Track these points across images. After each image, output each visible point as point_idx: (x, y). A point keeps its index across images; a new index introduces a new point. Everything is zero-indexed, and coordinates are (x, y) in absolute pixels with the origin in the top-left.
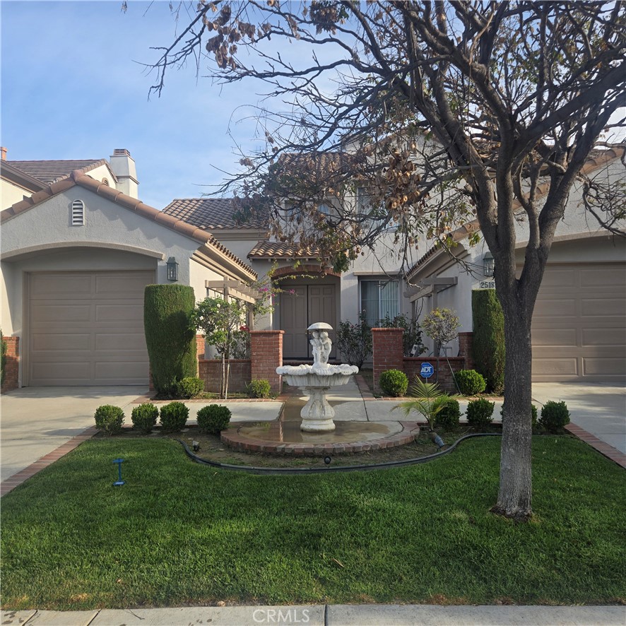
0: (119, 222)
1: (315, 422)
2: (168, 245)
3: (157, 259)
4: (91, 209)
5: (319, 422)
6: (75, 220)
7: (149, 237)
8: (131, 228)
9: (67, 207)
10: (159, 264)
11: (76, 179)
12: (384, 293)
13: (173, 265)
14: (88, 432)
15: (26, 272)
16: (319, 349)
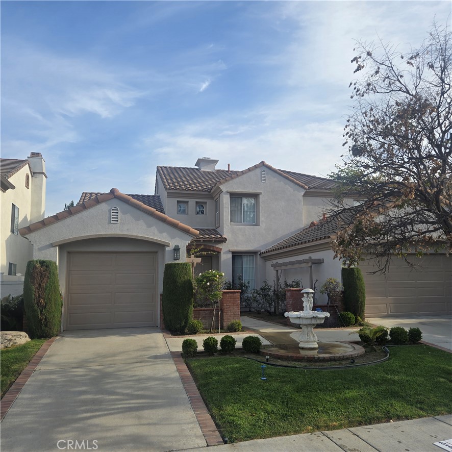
0: (141, 222)
1: (311, 343)
2: (173, 237)
3: (165, 245)
4: (124, 213)
6: (113, 219)
7: (161, 232)
8: (149, 226)
9: (107, 211)
10: (167, 249)
11: (115, 194)
12: (246, 262)
13: (177, 249)
14: (174, 355)
15: (69, 253)
16: (308, 303)
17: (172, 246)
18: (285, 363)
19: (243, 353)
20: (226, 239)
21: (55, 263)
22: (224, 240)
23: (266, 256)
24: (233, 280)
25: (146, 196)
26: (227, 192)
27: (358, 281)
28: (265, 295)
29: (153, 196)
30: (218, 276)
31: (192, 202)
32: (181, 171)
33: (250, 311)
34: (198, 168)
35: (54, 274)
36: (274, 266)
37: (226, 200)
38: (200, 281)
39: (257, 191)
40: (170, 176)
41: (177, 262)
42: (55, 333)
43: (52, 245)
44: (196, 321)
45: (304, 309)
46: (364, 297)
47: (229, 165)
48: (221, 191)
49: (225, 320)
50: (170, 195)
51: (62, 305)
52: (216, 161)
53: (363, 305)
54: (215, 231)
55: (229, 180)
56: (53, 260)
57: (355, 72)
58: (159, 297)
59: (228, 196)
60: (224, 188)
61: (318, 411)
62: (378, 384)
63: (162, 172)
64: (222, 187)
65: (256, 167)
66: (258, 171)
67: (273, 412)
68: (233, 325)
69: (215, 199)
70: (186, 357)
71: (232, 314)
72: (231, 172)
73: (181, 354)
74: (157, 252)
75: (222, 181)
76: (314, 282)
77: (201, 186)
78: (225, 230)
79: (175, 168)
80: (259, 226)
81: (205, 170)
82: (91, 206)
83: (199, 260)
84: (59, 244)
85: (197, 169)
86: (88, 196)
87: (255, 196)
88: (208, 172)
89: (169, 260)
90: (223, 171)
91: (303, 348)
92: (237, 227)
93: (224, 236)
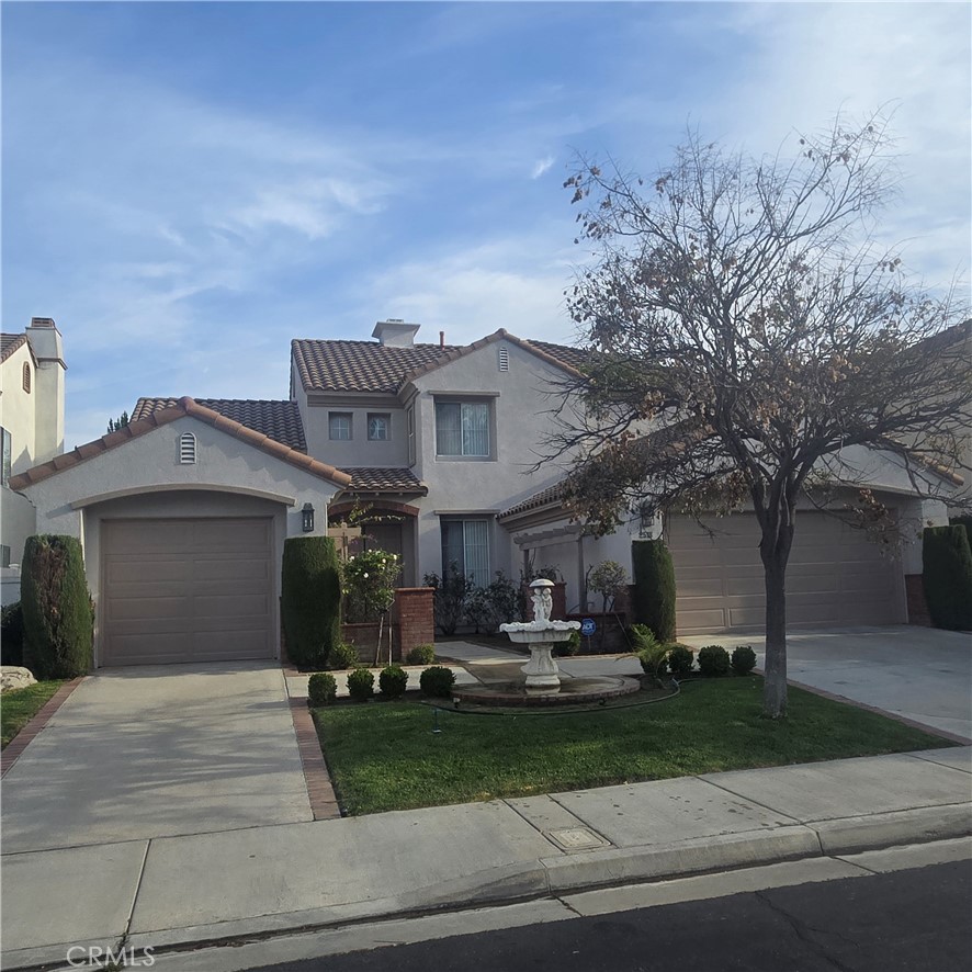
0: (239, 461)
2: (301, 489)
3: (286, 504)
4: (207, 444)
5: (549, 677)
6: (184, 457)
7: (277, 478)
8: (254, 468)
9: (174, 440)
10: (289, 510)
11: (188, 408)
12: (469, 537)
13: (308, 512)
14: (294, 703)
15: (103, 520)
16: (542, 606)
17: (299, 506)
18: (485, 710)
19: (421, 698)
20: (425, 488)
21: (78, 540)
22: (423, 492)
23: (511, 521)
24: (444, 573)
25: (267, 402)
26: (429, 393)
27: (659, 566)
28: (498, 599)
29: (284, 403)
30: (384, 561)
31: (360, 414)
32: (342, 349)
33: (477, 632)
34: (377, 341)
35: (75, 561)
36: (519, 541)
37: (426, 409)
38: (350, 570)
39: (491, 390)
40: (317, 361)
41: (308, 535)
42: (82, 669)
43: (72, 508)
44: (345, 647)
45: (536, 616)
46: (673, 595)
47: (442, 334)
48: (416, 392)
49: (406, 645)
50: (314, 401)
51: (93, 619)
52: (415, 328)
53: (670, 611)
54: (407, 473)
55: (432, 369)
56: (74, 536)
57: (573, 202)
58: (278, 603)
59: (431, 402)
60: (421, 384)
61: (509, 773)
62: (628, 733)
63: (304, 353)
64: (418, 383)
65: (487, 341)
66: (492, 348)
67: (433, 775)
68: (416, 652)
69: (407, 406)
70: (315, 706)
71: (419, 633)
72: (448, 347)
73: (308, 701)
74: (271, 518)
75: (416, 370)
76: (586, 571)
77: (380, 381)
78: (425, 471)
79: (328, 342)
80: (496, 460)
81: (391, 346)
82: (142, 432)
83: (357, 531)
84: (84, 505)
85: (375, 344)
86: (150, 406)
87: (488, 400)
88: (398, 350)
89: (293, 531)
90: (430, 346)
91: (531, 687)
92: (450, 464)
93: (422, 484)
